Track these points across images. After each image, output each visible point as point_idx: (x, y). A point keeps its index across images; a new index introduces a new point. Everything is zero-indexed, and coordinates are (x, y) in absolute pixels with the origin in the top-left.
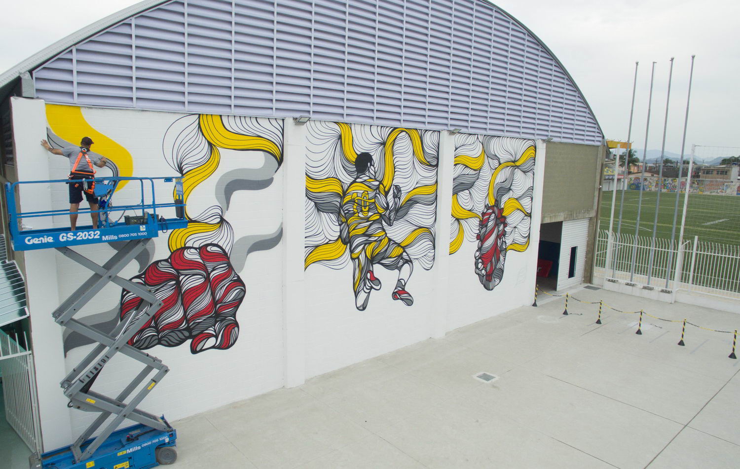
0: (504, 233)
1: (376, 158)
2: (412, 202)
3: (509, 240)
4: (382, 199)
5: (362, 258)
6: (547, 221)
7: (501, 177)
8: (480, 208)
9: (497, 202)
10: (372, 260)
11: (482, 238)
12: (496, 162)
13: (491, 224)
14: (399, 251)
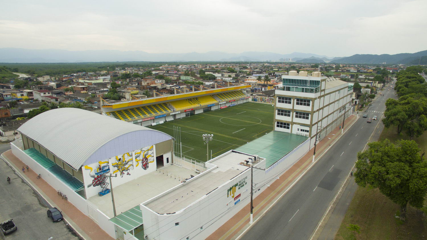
0: (148, 161)
1: (122, 158)
2: (128, 162)
3: (149, 162)
4: (123, 163)
5: (121, 171)
6: (158, 156)
7: (145, 153)
8: (142, 159)
9: (145, 157)
10: (123, 171)
11: (143, 163)
12: (144, 151)
13: (144, 160)
14: (127, 169)
